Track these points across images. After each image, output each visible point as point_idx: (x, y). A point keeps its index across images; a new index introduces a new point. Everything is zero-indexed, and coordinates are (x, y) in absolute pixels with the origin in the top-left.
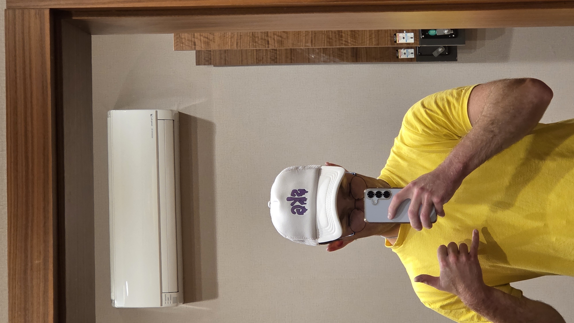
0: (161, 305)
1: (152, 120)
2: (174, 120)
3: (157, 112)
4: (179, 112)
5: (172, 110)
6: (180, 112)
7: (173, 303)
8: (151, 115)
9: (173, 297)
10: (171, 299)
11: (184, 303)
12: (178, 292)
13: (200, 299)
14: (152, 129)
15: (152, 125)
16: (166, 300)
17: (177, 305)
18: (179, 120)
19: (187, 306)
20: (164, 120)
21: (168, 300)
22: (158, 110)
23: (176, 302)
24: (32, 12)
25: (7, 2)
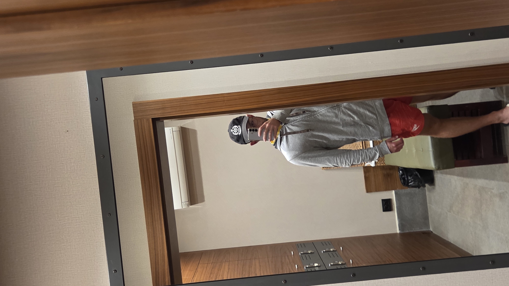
0: (182, 208)
4: (181, 127)
5: (178, 127)
7: (187, 206)
8: (170, 129)
9: (187, 204)
11: (191, 205)
12: (188, 201)
13: (198, 203)
15: (171, 134)
17: (189, 207)
18: (182, 130)
19: (193, 206)
20: (176, 131)
21: (185, 205)
22: (172, 127)
23: (188, 206)
24: (145, 120)
25: (134, 117)
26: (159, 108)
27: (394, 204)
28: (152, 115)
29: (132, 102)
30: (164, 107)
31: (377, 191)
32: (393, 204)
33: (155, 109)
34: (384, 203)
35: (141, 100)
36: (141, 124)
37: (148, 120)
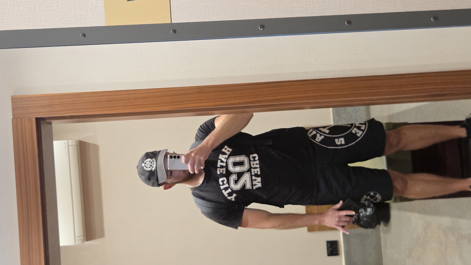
0: (75, 243)
1: (65, 145)
2: (77, 145)
3: (68, 142)
5: (76, 140)
6: (80, 140)
8: (65, 143)
9: (82, 239)
10: (80, 240)
11: (87, 241)
12: (84, 236)
13: (95, 239)
14: (66, 151)
15: (66, 149)
16: (77, 241)
17: (83, 243)
18: (80, 145)
19: (89, 242)
20: (72, 145)
21: (79, 240)
23: (83, 241)
24: (26, 120)
25: (13, 115)
26: (46, 105)
27: (341, 248)
28: (35, 113)
29: (11, 96)
30: (51, 104)
31: (321, 230)
32: (339, 247)
33: (40, 106)
34: (329, 245)
35: (22, 94)
36: (21, 124)
37: (30, 120)
